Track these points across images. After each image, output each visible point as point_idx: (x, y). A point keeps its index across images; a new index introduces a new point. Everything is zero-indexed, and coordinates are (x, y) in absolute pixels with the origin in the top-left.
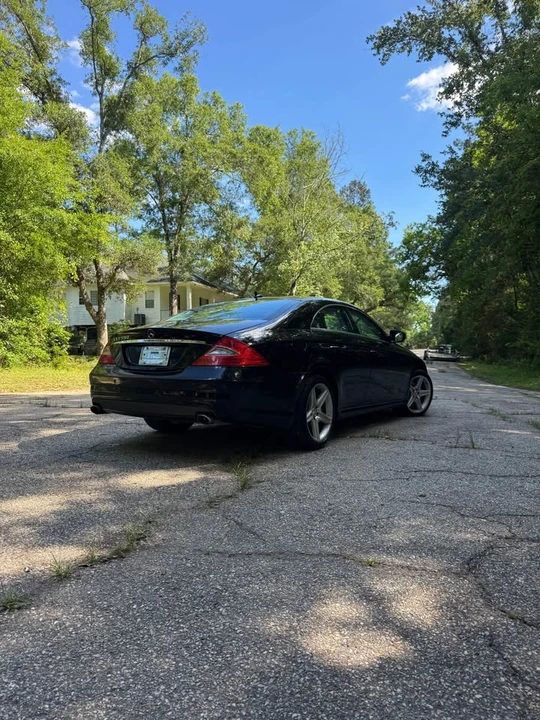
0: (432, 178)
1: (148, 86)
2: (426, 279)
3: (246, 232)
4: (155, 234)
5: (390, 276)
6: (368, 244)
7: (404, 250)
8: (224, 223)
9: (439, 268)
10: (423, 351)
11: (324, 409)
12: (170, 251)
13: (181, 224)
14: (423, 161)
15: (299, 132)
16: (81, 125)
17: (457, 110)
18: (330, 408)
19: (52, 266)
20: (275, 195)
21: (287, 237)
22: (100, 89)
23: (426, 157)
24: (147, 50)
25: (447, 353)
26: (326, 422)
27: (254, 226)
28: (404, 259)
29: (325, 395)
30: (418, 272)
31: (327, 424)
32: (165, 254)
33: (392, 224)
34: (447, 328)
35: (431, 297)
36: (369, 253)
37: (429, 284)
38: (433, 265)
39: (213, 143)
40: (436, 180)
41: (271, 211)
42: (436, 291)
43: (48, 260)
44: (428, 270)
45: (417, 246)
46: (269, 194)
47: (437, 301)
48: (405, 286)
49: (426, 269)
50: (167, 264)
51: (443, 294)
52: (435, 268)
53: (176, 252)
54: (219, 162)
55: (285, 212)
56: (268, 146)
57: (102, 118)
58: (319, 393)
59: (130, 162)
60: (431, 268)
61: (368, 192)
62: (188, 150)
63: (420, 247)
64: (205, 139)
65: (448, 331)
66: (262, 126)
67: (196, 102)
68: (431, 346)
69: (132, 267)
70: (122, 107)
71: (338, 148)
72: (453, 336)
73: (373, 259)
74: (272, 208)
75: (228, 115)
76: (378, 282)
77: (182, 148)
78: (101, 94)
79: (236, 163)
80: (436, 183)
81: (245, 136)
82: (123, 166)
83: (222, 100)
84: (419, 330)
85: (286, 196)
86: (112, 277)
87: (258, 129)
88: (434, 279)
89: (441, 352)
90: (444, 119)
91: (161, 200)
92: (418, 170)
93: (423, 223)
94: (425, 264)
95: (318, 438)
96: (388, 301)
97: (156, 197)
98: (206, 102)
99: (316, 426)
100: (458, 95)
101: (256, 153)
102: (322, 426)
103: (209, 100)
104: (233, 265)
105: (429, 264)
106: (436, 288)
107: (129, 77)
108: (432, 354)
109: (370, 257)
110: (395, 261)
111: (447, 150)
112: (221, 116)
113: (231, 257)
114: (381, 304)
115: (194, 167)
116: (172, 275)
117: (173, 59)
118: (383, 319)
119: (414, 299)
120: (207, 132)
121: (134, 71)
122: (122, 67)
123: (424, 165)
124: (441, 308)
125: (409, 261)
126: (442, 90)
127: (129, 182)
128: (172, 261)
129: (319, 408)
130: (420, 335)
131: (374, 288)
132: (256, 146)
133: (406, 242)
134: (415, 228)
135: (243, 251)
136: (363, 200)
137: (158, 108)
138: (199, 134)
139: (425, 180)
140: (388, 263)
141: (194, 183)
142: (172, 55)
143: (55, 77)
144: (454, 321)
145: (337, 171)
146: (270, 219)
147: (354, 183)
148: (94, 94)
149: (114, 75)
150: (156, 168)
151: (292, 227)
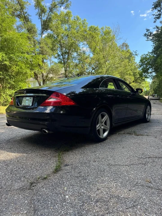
0: (150, 37)
1: (56, 15)
2: (148, 73)
3: (89, 60)
4: (60, 63)
5: (136, 72)
6: (129, 63)
7: (141, 63)
8: (81, 57)
9: (152, 69)
10: (148, 96)
11: (105, 123)
12: (65, 68)
13: (68, 59)
14: (147, 31)
15: (104, 27)
16: (34, 28)
17: (159, 13)
18: (108, 123)
19: (26, 73)
20: (98, 48)
21: (102, 61)
22: (41, 17)
23: (148, 30)
24: (55, 2)
25: (156, 97)
26: (106, 129)
27: (91, 58)
28: (140, 66)
29: (106, 117)
30: (145, 71)
31: (107, 130)
32: (64, 68)
33: (136, 55)
34: (155, 89)
35: (150, 78)
36: (129, 65)
37: (149, 74)
38: (150, 68)
39: (78, 32)
40: (152, 38)
41: (96, 53)
42: (152, 76)
43: (24, 71)
44: (149, 70)
45: (145, 62)
46: (96, 48)
47: (152, 80)
48: (141, 75)
49: (148, 69)
50: (64, 72)
51: (154, 78)
52: (151, 69)
53: (67, 68)
54: (79, 38)
55: (101, 53)
56: (95, 32)
57: (42, 26)
58: (103, 116)
59: (52, 40)
60: (150, 69)
61: (128, 46)
62: (70, 35)
63: (146, 62)
64: (75, 31)
65: (156, 90)
66: (93, 26)
67: (71, 20)
68: (150, 95)
69: (53, 73)
70: (48, 22)
71: (118, 31)
72: (157, 91)
73: (130, 67)
74: (97, 52)
75: (82, 23)
76: (132, 75)
77: (68, 35)
78: (41, 19)
79: (85, 38)
80: (152, 39)
81: (88, 30)
82: (49, 41)
83: (80, 18)
84: (146, 90)
85: (101, 48)
86: (47, 76)
87: (91, 27)
88: (151, 73)
89: (153, 96)
90: (154, 16)
91: (62, 52)
92: (145, 35)
93: (147, 54)
94: (148, 68)
95: (103, 136)
96: (135, 81)
97: (60, 51)
98: (75, 19)
99: (101, 131)
100: (159, 7)
101: (91, 34)
102: (104, 131)
103: (75, 18)
104: (85, 71)
105: (149, 68)
106: (152, 75)
107: (49, 12)
108: (151, 97)
109: (129, 67)
110: (138, 68)
111: (156, 27)
112: (80, 23)
113: (84, 69)
114: (133, 82)
115: (71, 40)
116: (66, 75)
117: (63, 5)
118: (134, 87)
119: (144, 80)
120: (75, 29)
121: (51, 10)
122: (47, 9)
123: (147, 33)
124: (153, 82)
125: (142, 67)
126: (153, 6)
127: (51, 46)
128: (65, 71)
129: (103, 123)
130: (146, 92)
131: (131, 77)
132: (91, 32)
133: (141, 61)
134: (144, 56)
135: (88, 67)
136: (127, 49)
137: (60, 22)
138: (73, 30)
139: (148, 38)
140: (135, 69)
141: (72, 45)
142: (63, 3)
143: (27, 14)
144: (157, 87)
145: (118, 38)
146: (96, 56)
147: (124, 43)
148: (39, 19)
149: (45, 12)
150: (60, 42)
151: (103, 58)
